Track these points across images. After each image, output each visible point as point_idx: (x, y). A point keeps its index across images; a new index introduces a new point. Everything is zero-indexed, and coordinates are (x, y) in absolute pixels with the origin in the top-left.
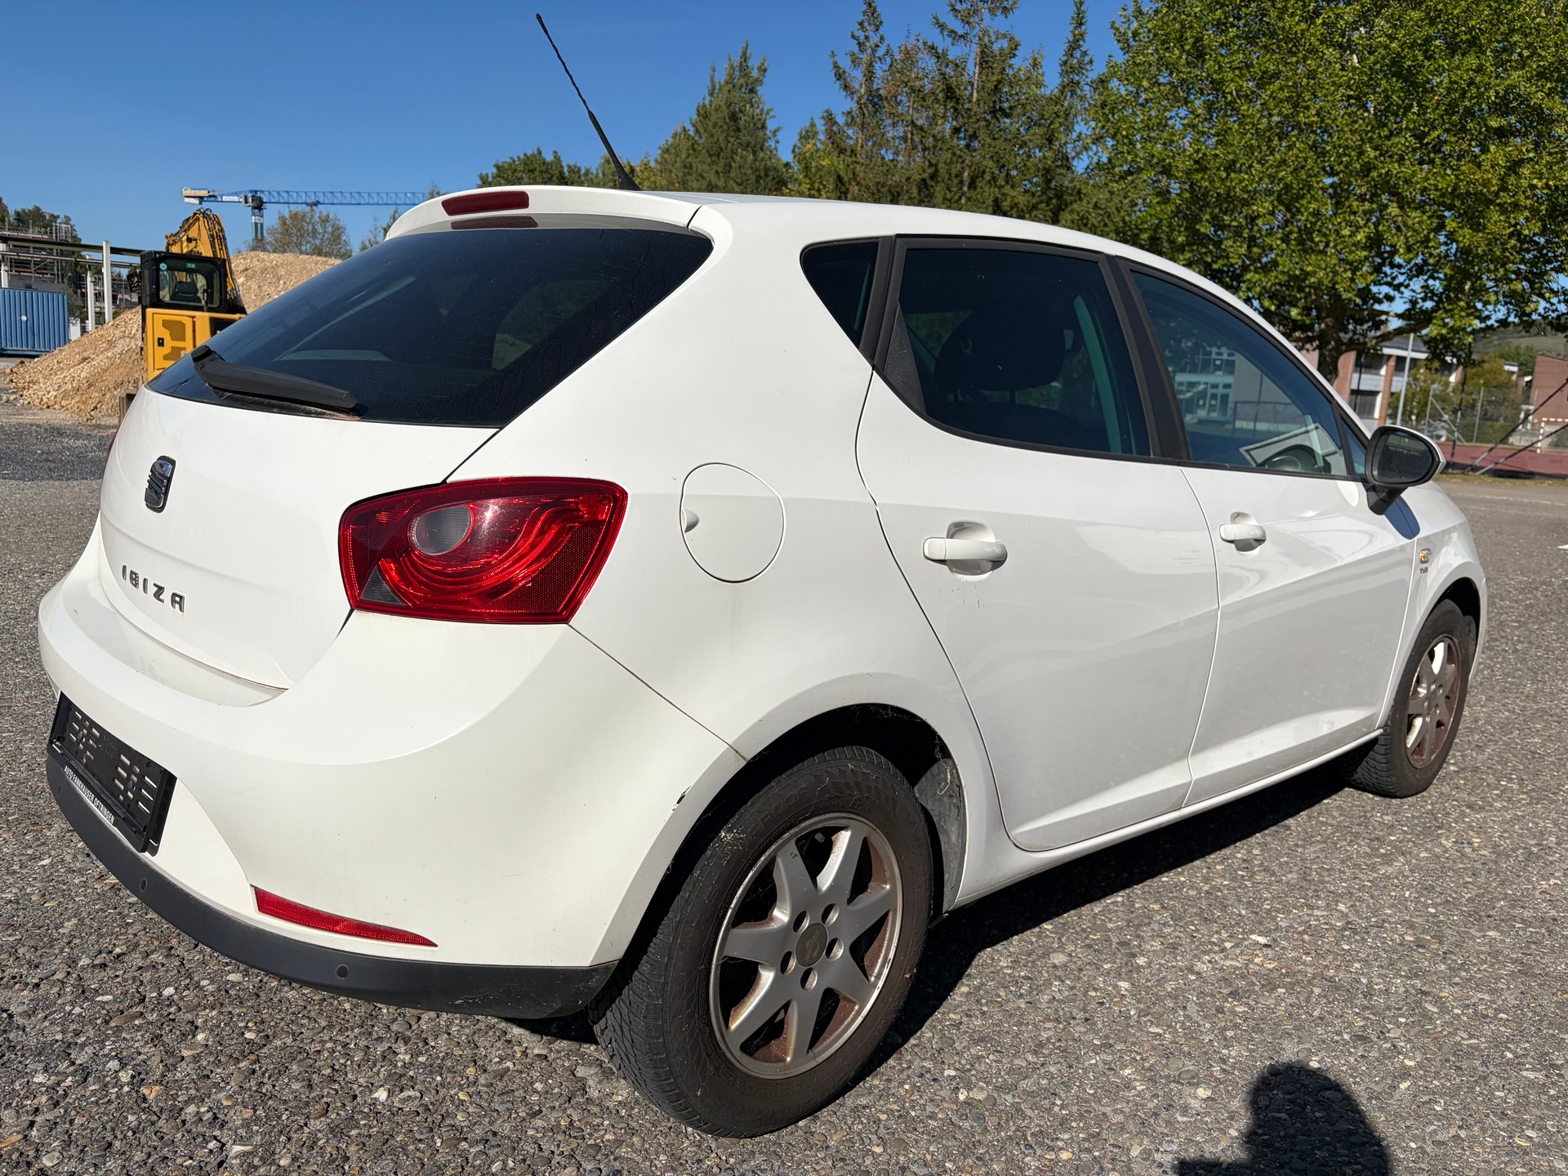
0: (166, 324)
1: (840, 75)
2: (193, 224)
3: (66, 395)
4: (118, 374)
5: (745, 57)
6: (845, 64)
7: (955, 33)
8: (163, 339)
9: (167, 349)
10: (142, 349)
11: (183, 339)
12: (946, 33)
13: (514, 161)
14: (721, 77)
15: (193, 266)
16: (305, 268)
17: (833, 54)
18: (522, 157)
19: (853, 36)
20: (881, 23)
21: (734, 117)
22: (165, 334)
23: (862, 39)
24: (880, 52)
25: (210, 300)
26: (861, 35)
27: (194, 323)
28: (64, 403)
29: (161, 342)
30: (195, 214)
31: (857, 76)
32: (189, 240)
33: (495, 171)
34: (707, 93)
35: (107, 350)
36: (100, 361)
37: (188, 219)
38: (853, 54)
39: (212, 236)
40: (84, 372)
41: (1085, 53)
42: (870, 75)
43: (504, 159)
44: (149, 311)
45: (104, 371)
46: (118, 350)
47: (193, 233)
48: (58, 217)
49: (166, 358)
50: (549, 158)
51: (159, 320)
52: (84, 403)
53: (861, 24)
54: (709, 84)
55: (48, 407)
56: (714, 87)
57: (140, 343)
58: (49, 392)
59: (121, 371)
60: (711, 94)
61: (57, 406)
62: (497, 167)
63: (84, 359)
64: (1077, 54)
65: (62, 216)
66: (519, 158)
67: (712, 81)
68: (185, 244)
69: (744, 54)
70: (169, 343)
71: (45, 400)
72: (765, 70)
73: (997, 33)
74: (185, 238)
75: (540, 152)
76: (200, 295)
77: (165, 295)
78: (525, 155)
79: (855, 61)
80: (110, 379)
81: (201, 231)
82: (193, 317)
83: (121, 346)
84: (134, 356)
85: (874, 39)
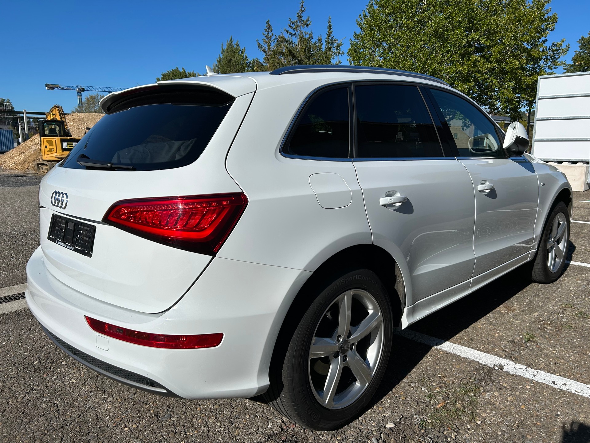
0: (47, 141)
1: (260, 47)
2: (54, 109)
3: (17, 165)
4: (33, 157)
5: (231, 42)
6: (262, 43)
7: (292, 34)
8: (47, 146)
9: (48, 149)
10: (41, 149)
11: (53, 146)
12: (289, 34)
13: (169, 72)
14: (225, 48)
15: (54, 124)
16: (93, 118)
17: (257, 40)
18: (171, 71)
19: (263, 34)
20: (272, 29)
21: (229, 61)
22: (47, 145)
23: (266, 34)
24: (273, 39)
25: (60, 133)
26: (266, 33)
27: (56, 140)
28: (17, 167)
29: (46, 147)
30: (54, 106)
31: (266, 46)
32: (53, 115)
33: (162, 76)
34: (221, 53)
35: (28, 149)
36: (27, 153)
37: (52, 108)
38: (265, 40)
39: (60, 113)
40: (22, 157)
41: (333, 38)
42: (269, 47)
43: (165, 72)
44: (42, 138)
45: (29, 156)
46: (33, 149)
47: (54, 112)
48: (5, 100)
49: (48, 151)
50: (181, 70)
51: (45, 140)
52: (23, 167)
53: (266, 30)
54: (221, 50)
55: (12, 169)
56: (223, 51)
57: (40, 147)
58: (11, 164)
59: (34, 156)
60: (222, 53)
61: (15, 169)
62: (163, 75)
63: (22, 153)
64: (330, 38)
65: (6, 99)
66: (170, 71)
67: (223, 49)
68: (52, 116)
69: (231, 40)
70: (49, 147)
71: (10, 167)
72: (238, 45)
73: (305, 33)
74: (51, 114)
75: (178, 69)
76: (57, 132)
77: (47, 133)
78: (173, 70)
79: (265, 41)
80: (31, 159)
81: (56, 112)
82: (55, 139)
83: (34, 148)
84: (38, 151)
85: (270, 34)
